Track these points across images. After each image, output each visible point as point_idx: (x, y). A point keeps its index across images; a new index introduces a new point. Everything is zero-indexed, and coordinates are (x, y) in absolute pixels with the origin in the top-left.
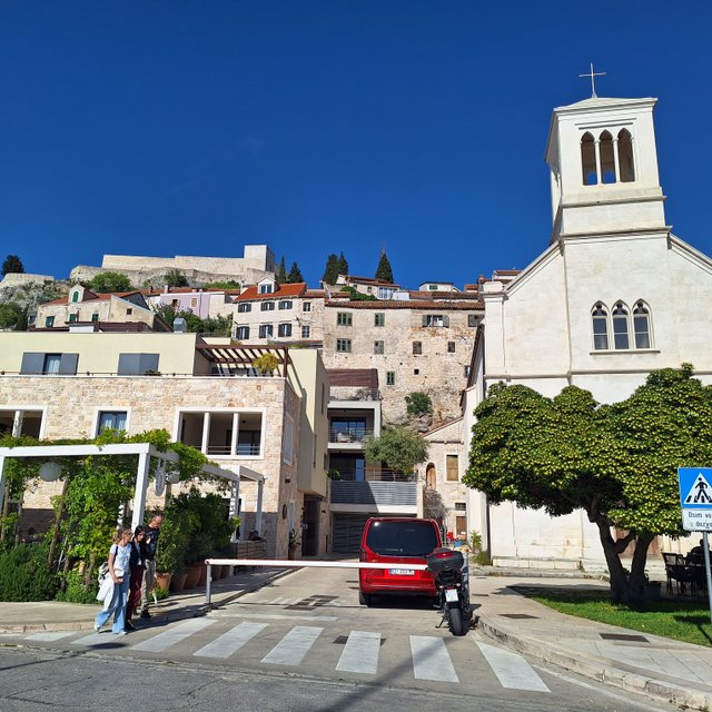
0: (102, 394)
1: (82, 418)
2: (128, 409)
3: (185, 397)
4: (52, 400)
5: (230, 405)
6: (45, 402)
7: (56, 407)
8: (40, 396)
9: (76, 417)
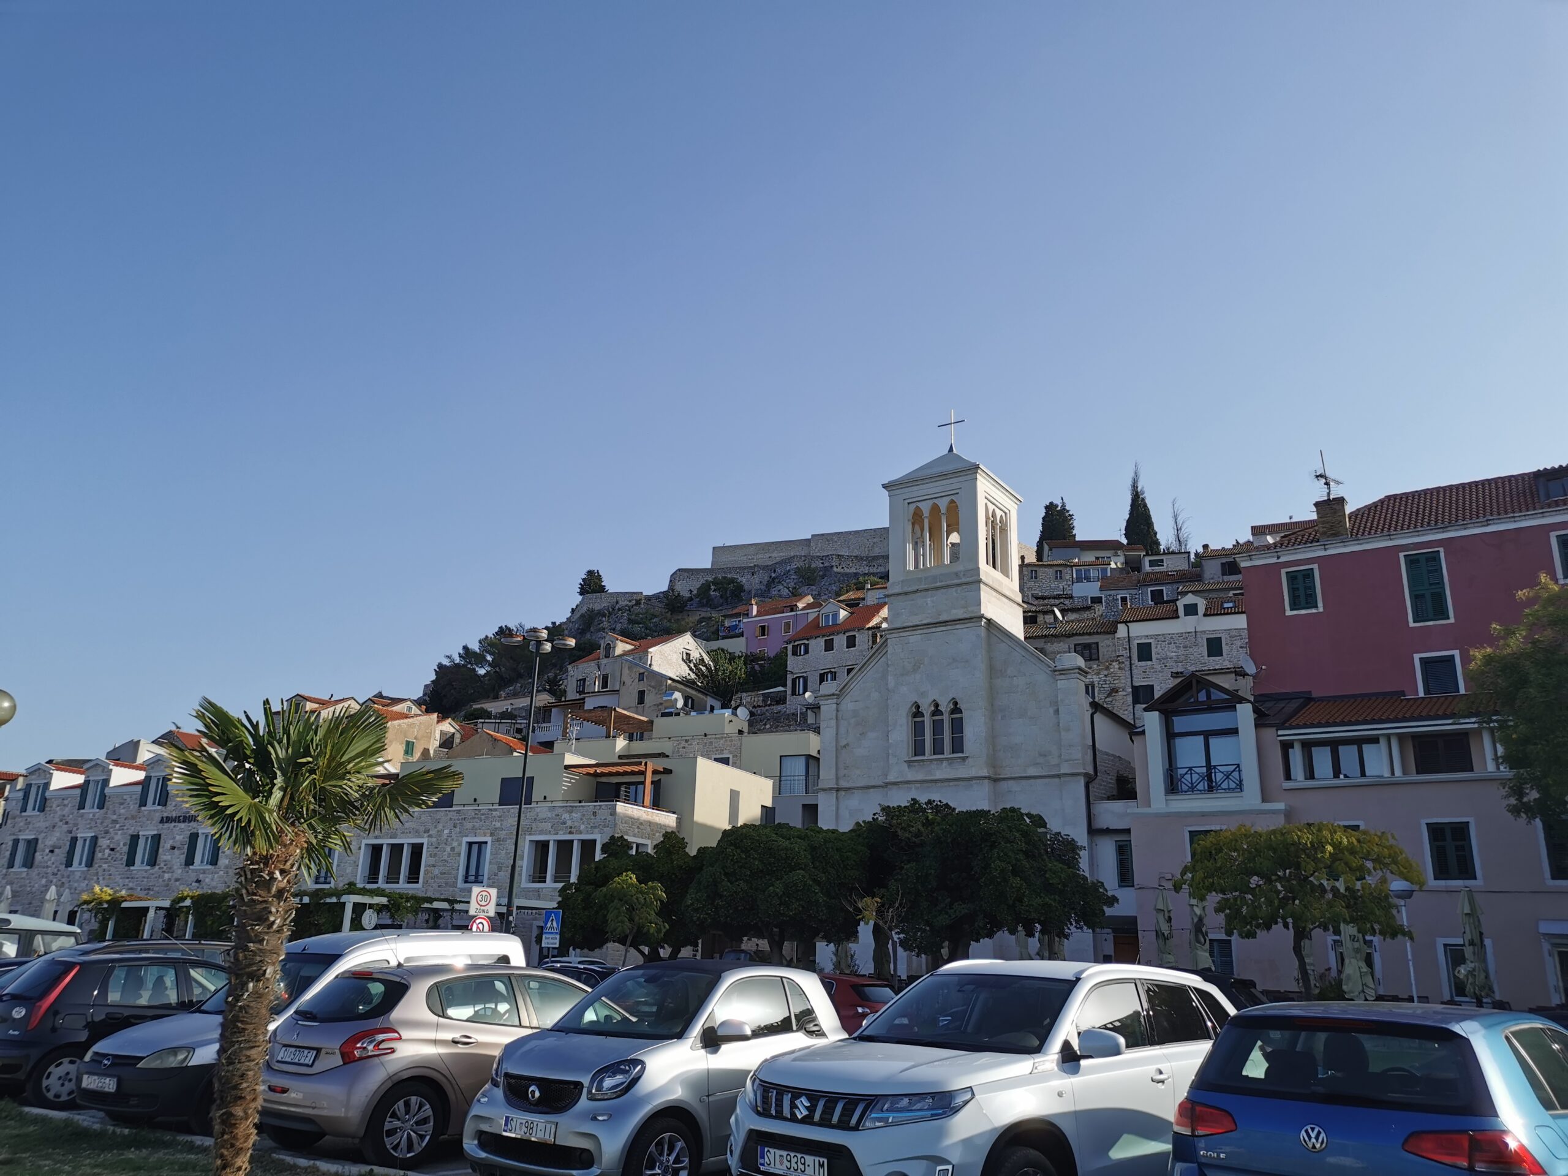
0: (469, 825)
1: (453, 849)
2: (489, 839)
3: (534, 826)
4: (431, 832)
5: (571, 833)
6: (426, 835)
7: (434, 840)
8: (422, 829)
9: (448, 849)
